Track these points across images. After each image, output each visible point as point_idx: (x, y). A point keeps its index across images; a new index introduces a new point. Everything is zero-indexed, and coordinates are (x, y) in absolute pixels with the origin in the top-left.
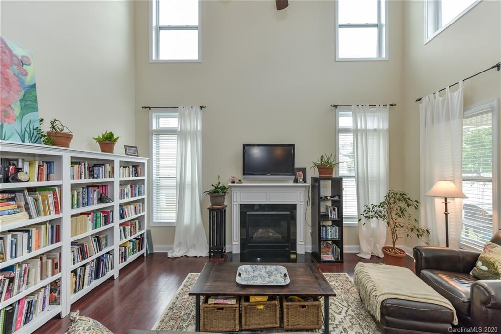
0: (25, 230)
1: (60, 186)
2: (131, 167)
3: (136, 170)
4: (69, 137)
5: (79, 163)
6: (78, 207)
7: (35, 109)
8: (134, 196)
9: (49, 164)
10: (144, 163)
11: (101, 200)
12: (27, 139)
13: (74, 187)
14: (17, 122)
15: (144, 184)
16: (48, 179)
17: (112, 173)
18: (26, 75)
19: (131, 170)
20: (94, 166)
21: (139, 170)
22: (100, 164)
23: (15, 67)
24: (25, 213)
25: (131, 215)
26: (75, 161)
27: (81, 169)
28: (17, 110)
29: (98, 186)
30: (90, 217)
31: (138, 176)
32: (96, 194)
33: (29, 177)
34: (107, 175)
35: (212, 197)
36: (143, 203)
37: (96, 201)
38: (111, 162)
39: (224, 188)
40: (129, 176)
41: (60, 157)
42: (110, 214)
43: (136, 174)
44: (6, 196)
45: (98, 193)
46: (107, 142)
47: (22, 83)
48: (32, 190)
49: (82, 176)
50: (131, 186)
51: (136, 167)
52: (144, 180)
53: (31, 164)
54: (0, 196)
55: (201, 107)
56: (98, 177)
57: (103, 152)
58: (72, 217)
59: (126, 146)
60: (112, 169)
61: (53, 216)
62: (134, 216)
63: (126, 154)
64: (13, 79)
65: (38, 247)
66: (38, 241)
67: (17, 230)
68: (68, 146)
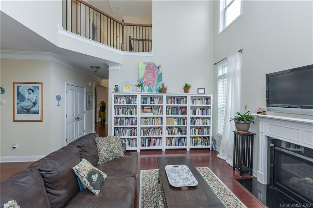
1: (162, 106)
2: (203, 99)
3: (207, 101)
4: (166, 89)
5: (171, 98)
6: (172, 114)
7: (161, 81)
8: (203, 115)
9: (161, 98)
11: (182, 114)
12: (158, 92)
13: (167, 106)
14: (156, 86)
15: (210, 109)
17: (186, 102)
19: (203, 101)
20: (179, 99)
21: (209, 101)
22: (182, 98)
23: (157, 70)
24: (152, 113)
25: (199, 123)
27: (172, 100)
28: (156, 83)
29: (181, 108)
30: (176, 119)
31: (208, 104)
32: (180, 111)
34: (184, 103)
36: (210, 119)
37: (180, 113)
38: (186, 97)
40: (202, 104)
42: (186, 121)
44: (150, 108)
46: (187, 88)
47: (158, 74)
49: (173, 103)
50: (201, 109)
51: (207, 99)
52: (210, 106)
53: (157, 99)
54: (147, 108)
55: (240, 51)
56: (180, 104)
57: (185, 93)
58: (167, 117)
59: (198, 89)
60: (186, 100)
61: (160, 116)
62: (201, 125)
63: (198, 93)
64: (156, 74)
65: (157, 125)
66: (157, 123)
67: (150, 118)
68: (165, 92)
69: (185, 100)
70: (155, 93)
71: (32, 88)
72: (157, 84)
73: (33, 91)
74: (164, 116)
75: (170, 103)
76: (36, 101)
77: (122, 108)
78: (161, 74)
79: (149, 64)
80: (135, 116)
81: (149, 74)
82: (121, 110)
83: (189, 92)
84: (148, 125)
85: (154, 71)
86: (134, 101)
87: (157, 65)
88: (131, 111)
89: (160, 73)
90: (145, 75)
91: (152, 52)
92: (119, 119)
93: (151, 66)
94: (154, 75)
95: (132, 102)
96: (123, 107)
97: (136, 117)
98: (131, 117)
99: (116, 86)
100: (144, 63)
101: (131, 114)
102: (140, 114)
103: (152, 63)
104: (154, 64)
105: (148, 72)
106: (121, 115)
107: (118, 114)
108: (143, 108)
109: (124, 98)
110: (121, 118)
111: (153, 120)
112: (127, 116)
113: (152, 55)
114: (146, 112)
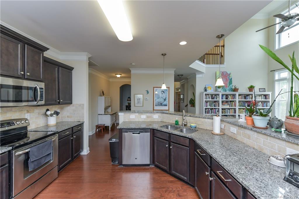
0: (229, 109)
1: (236, 101)
2: (263, 96)
4: (238, 89)
5: (241, 95)
6: (241, 107)
7: (232, 84)
8: (264, 107)
9: (234, 95)
10: (269, 94)
12: (230, 91)
13: (239, 102)
15: (269, 102)
16: (234, 99)
17: (252, 98)
18: (230, 77)
19: (263, 97)
20: (246, 96)
21: (267, 97)
22: (248, 95)
23: (228, 76)
24: (229, 106)
26: (239, 95)
27: (241, 97)
29: (248, 102)
30: (244, 110)
31: (266, 99)
32: (247, 104)
33: (230, 99)
34: (250, 98)
40: (262, 99)
41: (236, 94)
44: (226, 102)
45: (248, 104)
46: (251, 88)
47: (229, 79)
48: (231, 101)
49: (242, 99)
50: (262, 103)
51: (266, 96)
52: (269, 101)
53: (230, 96)
54: (225, 102)
56: (247, 99)
57: (250, 91)
58: (239, 109)
59: (259, 89)
61: (234, 107)
63: (260, 91)
64: (228, 79)
65: (231, 113)
66: (231, 112)
67: (227, 109)
68: (238, 91)
69: (251, 96)
70: (228, 92)
71: (163, 90)
72: (229, 86)
73: (164, 92)
74: (237, 108)
75: (240, 98)
76: (166, 98)
77: (209, 102)
78: (232, 78)
79: (223, 72)
80: (217, 107)
81: (223, 79)
82: (208, 104)
84: (225, 113)
85: (227, 77)
86: (216, 97)
87: (229, 73)
88: (215, 105)
89: (230, 78)
91: (225, 64)
92: (207, 110)
93: (225, 74)
94: (227, 80)
95: (215, 98)
97: (219, 109)
98: (215, 109)
99: (205, 88)
100: (220, 72)
101: (215, 106)
102: (221, 107)
103: (225, 71)
104: (226, 72)
106: (209, 107)
107: (207, 107)
108: (223, 102)
109: (210, 96)
110: (208, 109)
111: (229, 110)
112: (212, 107)
113: (225, 66)
114: (224, 105)
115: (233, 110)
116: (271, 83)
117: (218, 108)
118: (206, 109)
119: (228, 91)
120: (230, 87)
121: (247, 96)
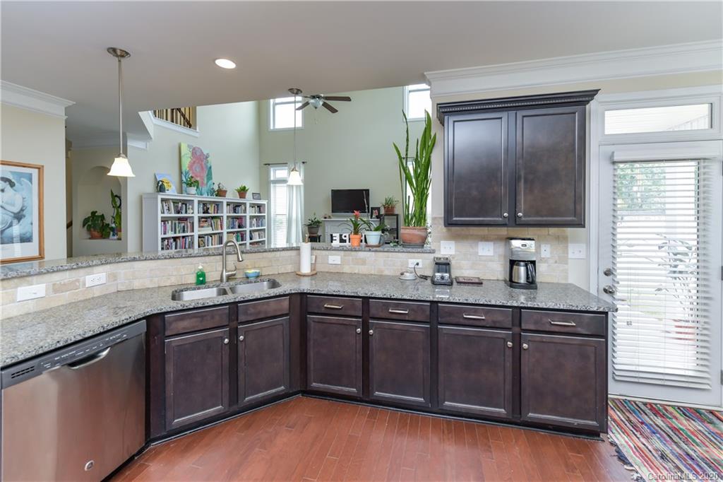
0: (211, 235)
1: (222, 217)
2: (256, 207)
3: (260, 209)
4: (225, 192)
5: (230, 205)
6: (229, 228)
7: (211, 179)
8: (259, 226)
9: (218, 205)
10: (264, 205)
11: (239, 227)
12: (209, 194)
13: (228, 217)
14: (206, 186)
15: (265, 219)
16: (218, 213)
17: (245, 211)
18: (208, 162)
19: (256, 209)
20: (236, 207)
21: (262, 209)
23: (205, 161)
24: (210, 228)
25: (256, 239)
26: (228, 204)
27: (231, 208)
28: (206, 180)
29: (238, 218)
30: (235, 235)
32: (237, 223)
33: (211, 212)
35: (309, 228)
36: (265, 232)
37: (237, 226)
38: (245, 204)
39: (318, 222)
40: (255, 213)
41: (222, 202)
42: (245, 235)
43: (260, 212)
44: (206, 220)
46: (242, 192)
47: (207, 166)
48: (213, 218)
49: (231, 212)
50: (256, 220)
51: (259, 207)
52: (265, 216)
53: (211, 206)
54: (204, 220)
55: (303, 163)
56: (238, 213)
57: (240, 198)
58: (228, 233)
59: (253, 194)
60: (246, 208)
61: (220, 231)
62: (258, 240)
63: (254, 198)
64: (204, 166)
66: (215, 242)
67: (207, 235)
68: (225, 196)
69: (243, 207)
70: (206, 197)
71: (11, 177)
72: (207, 182)
73: (12, 184)
74: (225, 230)
75: (228, 211)
76: (22, 210)
77: (170, 222)
78: (210, 168)
79: (194, 149)
80: (189, 234)
81: (195, 165)
82: (169, 225)
83: (246, 197)
84: (205, 246)
85: (202, 161)
86: (186, 209)
87: (205, 153)
88: (184, 227)
89: (209, 166)
90: (191, 167)
91: (198, 130)
92: (166, 242)
93: (198, 153)
94: (202, 168)
95: (184, 211)
96: (172, 219)
97: (192, 236)
98: (183, 237)
99: (161, 183)
100: (189, 146)
101: (184, 231)
102: (197, 233)
103: (199, 148)
104: (201, 150)
105: (194, 162)
106: (170, 234)
107: (165, 234)
108: (200, 220)
109: (172, 204)
110: (168, 239)
111: (211, 238)
112: (177, 235)
113: (197, 135)
114: (202, 227)
115: (216, 238)
116: (265, 184)
117: (192, 234)
118: (163, 239)
119: (205, 195)
120: (209, 184)
121: (239, 206)
